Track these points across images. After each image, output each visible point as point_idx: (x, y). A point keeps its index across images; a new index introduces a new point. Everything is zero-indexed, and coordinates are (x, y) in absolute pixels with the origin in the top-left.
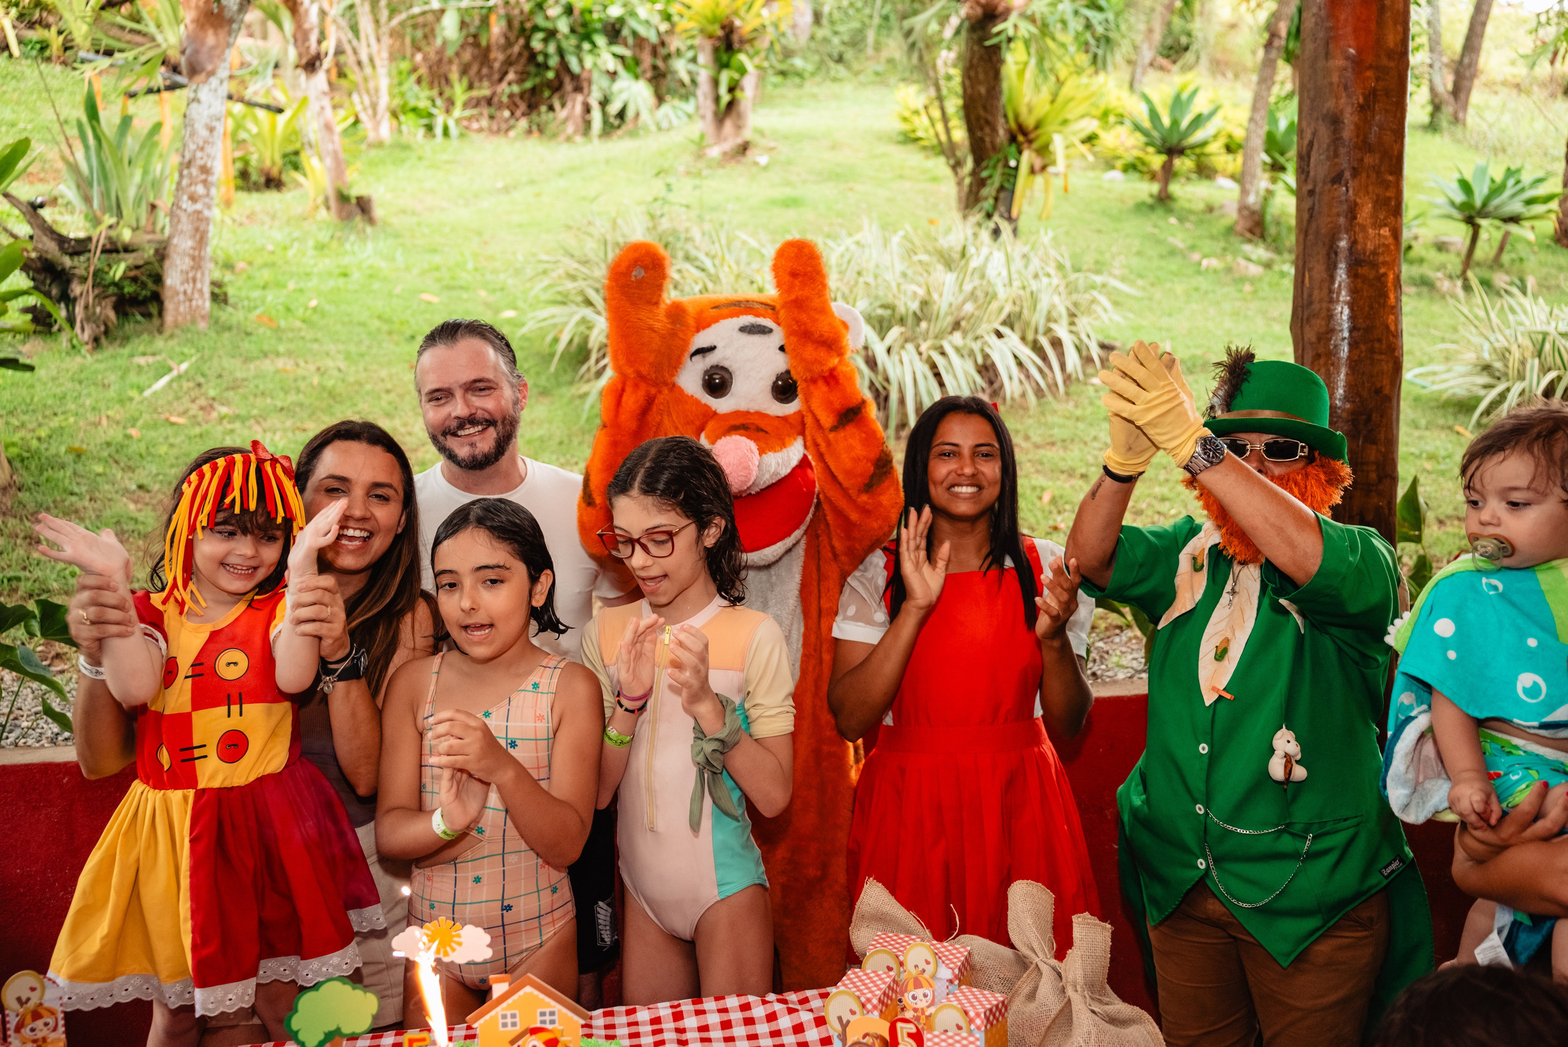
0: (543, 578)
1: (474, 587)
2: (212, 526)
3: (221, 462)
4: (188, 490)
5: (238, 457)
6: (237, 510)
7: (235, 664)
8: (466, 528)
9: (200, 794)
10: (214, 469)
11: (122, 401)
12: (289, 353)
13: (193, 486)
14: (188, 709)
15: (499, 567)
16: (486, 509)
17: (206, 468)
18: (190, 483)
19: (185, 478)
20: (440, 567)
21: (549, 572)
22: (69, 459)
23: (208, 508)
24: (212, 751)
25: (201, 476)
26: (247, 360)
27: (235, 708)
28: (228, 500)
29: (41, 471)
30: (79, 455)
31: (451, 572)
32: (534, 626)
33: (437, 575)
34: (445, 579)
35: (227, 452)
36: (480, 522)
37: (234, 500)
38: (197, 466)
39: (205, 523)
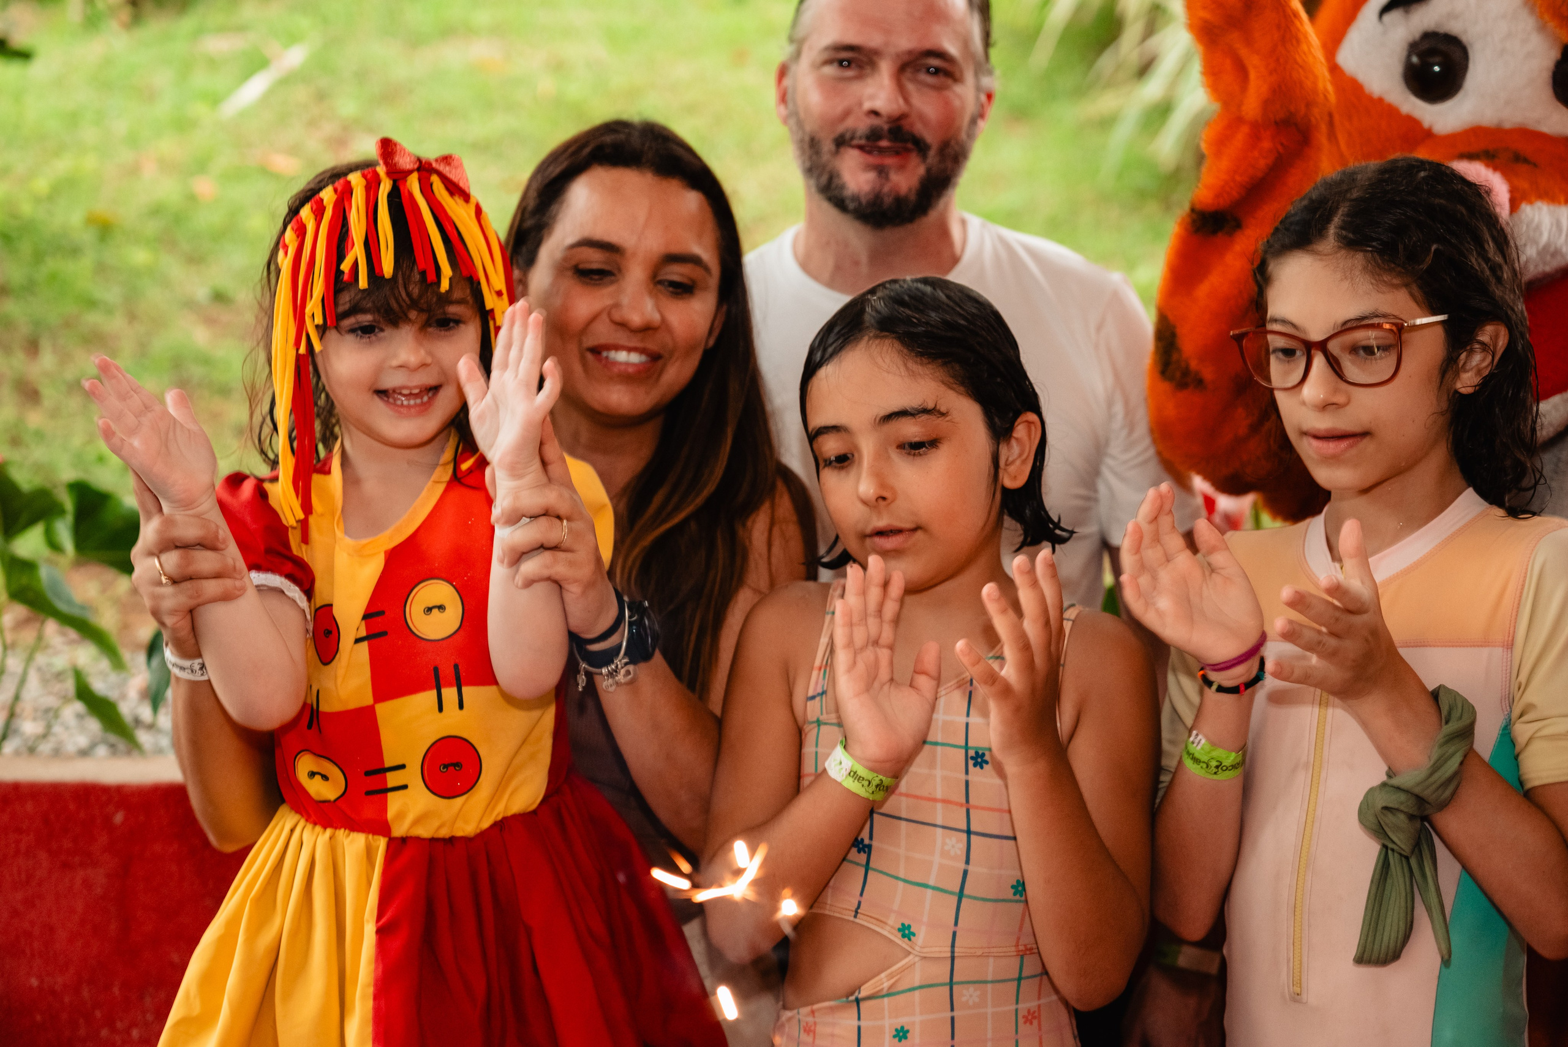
0: (1020, 431)
1: (881, 455)
2: (332, 321)
3: (328, 195)
4: (285, 262)
5: (356, 179)
6: (363, 283)
7: (441, 608)
8: (858, 340)
9: (398, 847)
10: (319, 212)
11: (182, 125)
12: (498, 31)
13: (291, 251)
14: (368, 700)
15: (925, 411)
16: (897, 300)
17: (306, 213)
18: (286, 247)
19: (279, 243)
20: (818, 420)
21: (1032, 417)
22: (87, 237)
23: (318, 287)
24: (413, 775)
25: (301, 231)
26: (415, 42)
27: (450, 694)
28: (346, 266)
29: (38, 257)
30: (105, 230)
31: (835, 429)
32: (1012, 531)
33: (813, 436)
34: (831, 446)
35: (337, 175)
36: (887, 326)
37: (356, 264)
38: (294, 212)
39: (319, 320)
